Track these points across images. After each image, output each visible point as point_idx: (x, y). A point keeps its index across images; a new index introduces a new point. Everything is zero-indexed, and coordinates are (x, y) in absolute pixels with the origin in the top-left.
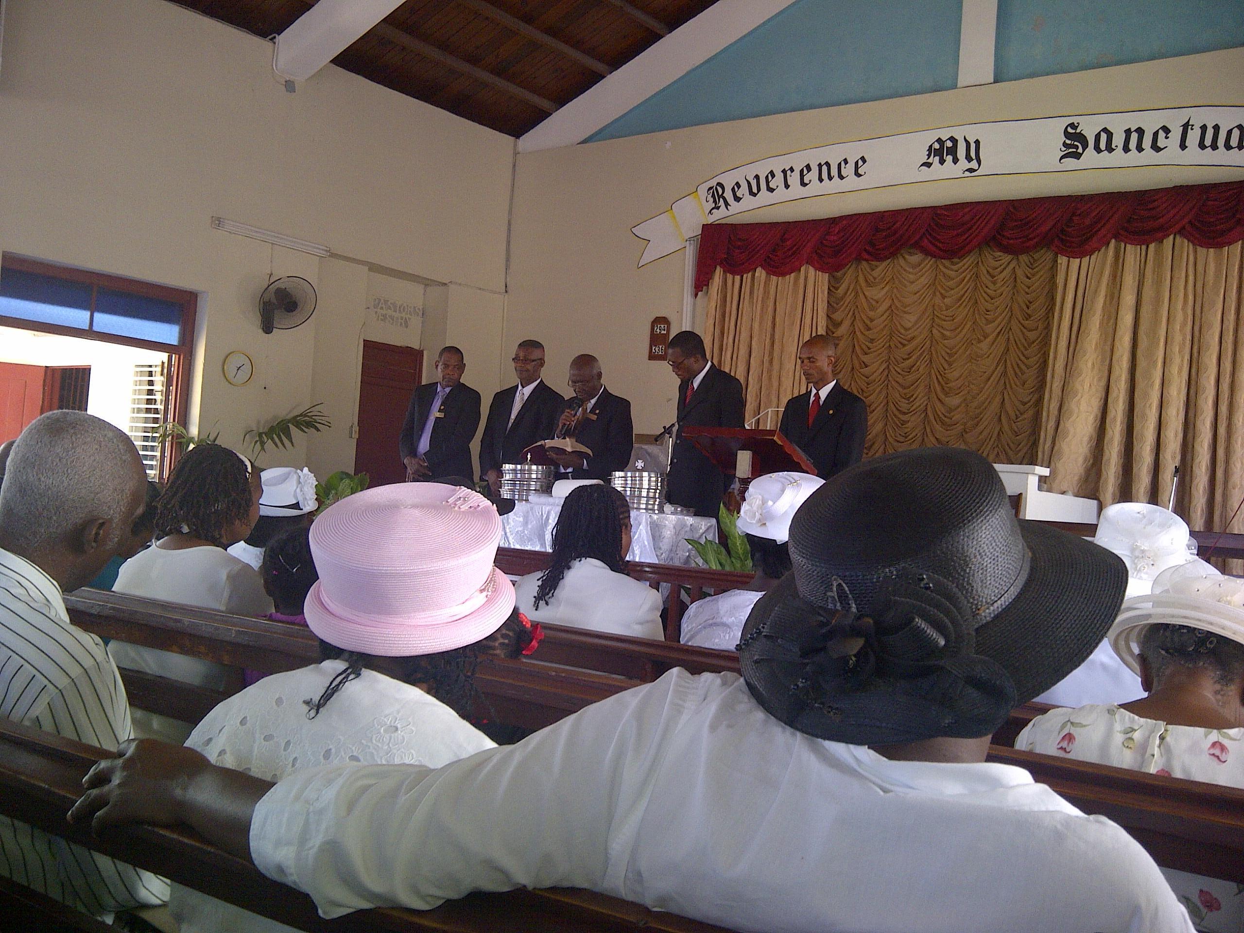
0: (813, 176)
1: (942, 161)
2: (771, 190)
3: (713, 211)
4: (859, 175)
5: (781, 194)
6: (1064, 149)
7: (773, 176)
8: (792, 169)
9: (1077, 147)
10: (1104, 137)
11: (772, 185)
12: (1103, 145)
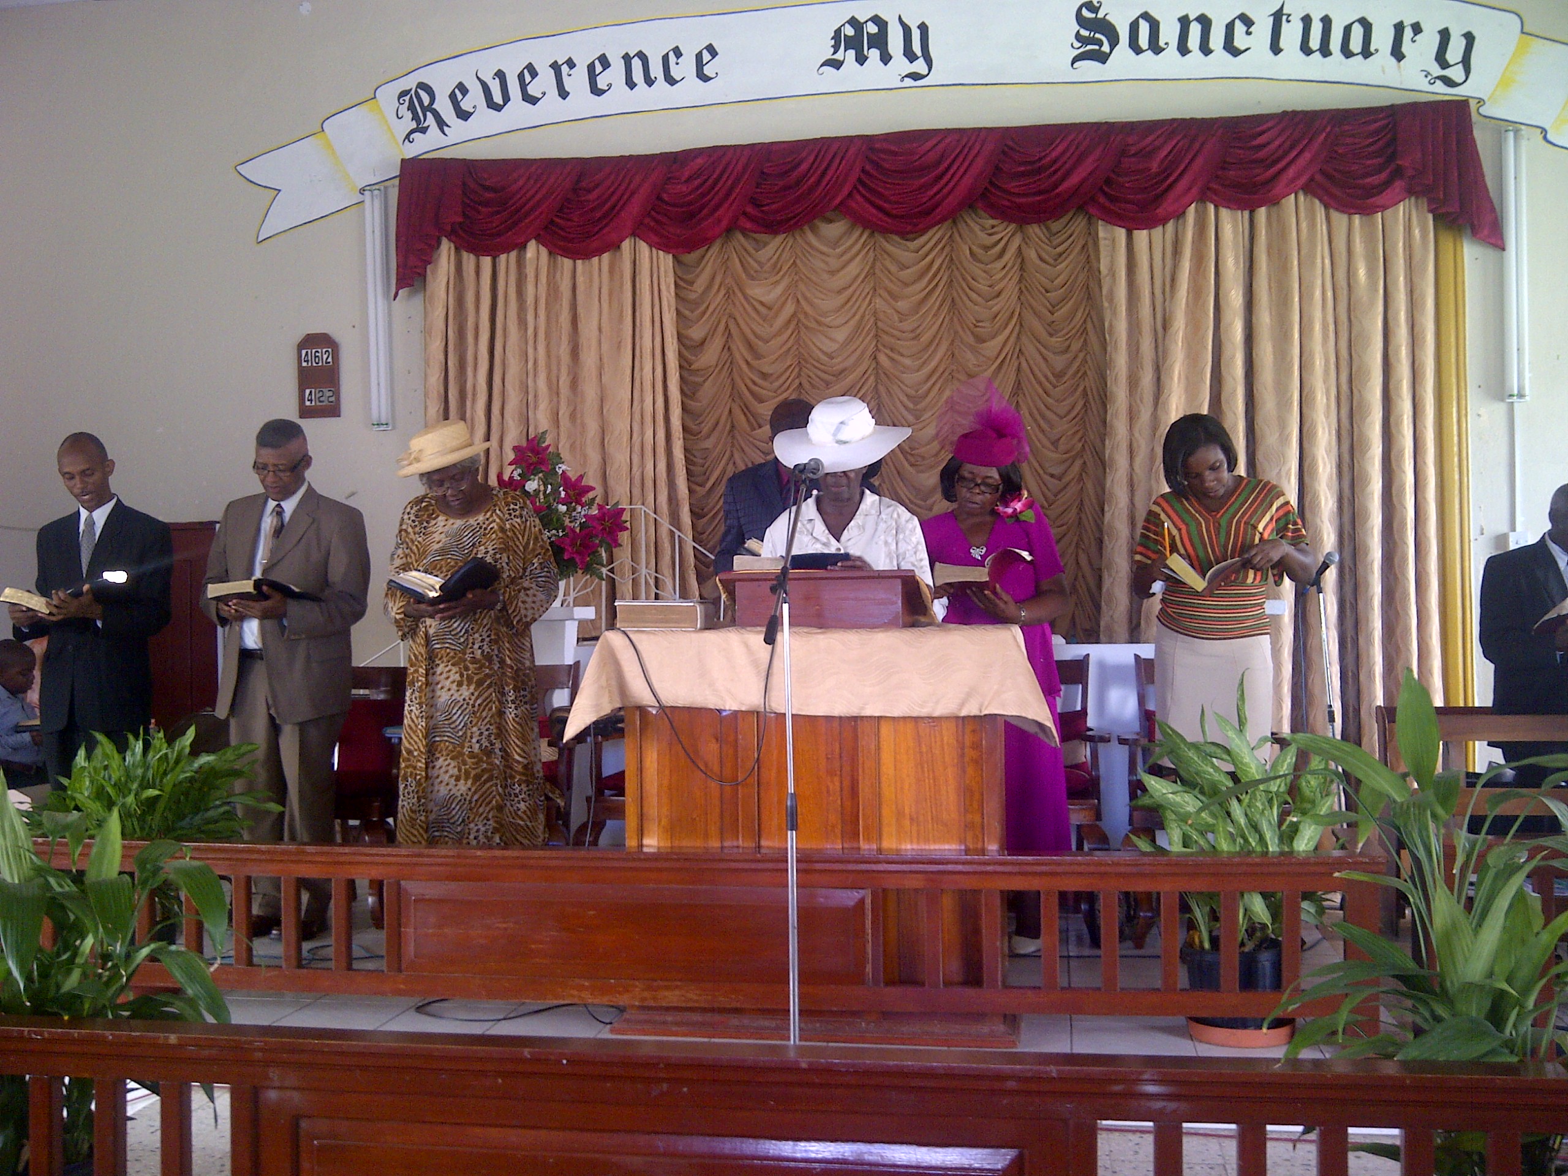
0: (614, 75)
1: (861, 59)
2: (533, 100)
3: (412, 136)
4: (705, 78)
5: (551, 107)
6: (1077, 44)
7: (534, 74)
8: (571, 64)
9: (1101, 44)
10: (1144, 28)
11: (532, 90)
12: (1144, 41)
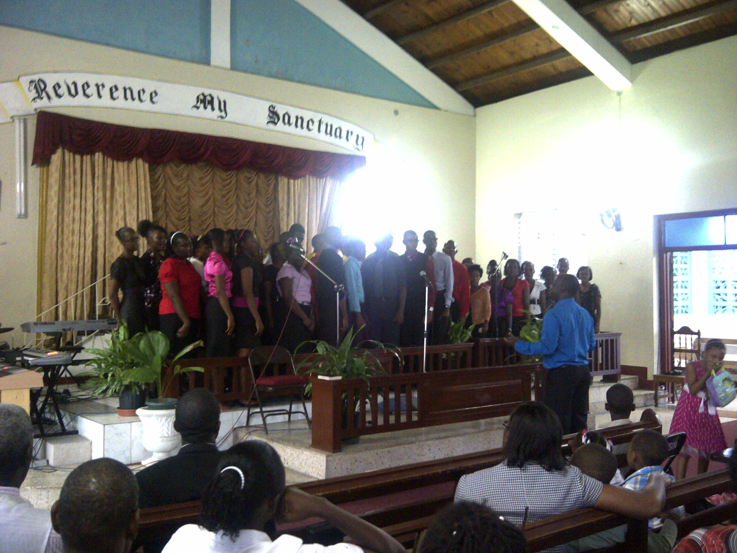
0: (119, 94)
1: (205, 108)
2: (88, 96)
3: (36, 100)
4: (153, 102)
5: (94, 100)
6: (268, 118)
7: (88, 86)
8: (103, 86)
9: (275, 119)
10: (287, 117)
11: (87, 92)
12: (286, 120)
